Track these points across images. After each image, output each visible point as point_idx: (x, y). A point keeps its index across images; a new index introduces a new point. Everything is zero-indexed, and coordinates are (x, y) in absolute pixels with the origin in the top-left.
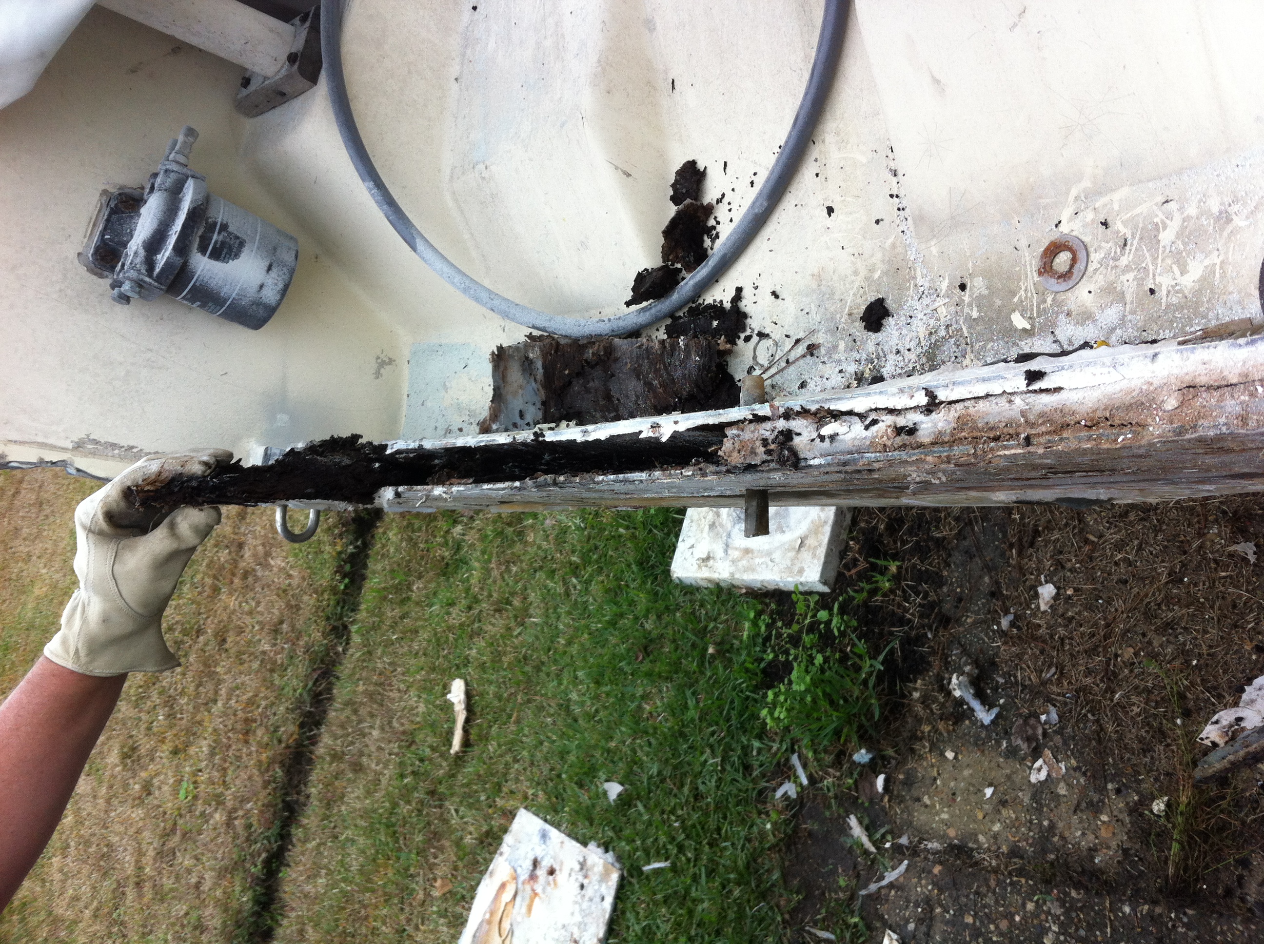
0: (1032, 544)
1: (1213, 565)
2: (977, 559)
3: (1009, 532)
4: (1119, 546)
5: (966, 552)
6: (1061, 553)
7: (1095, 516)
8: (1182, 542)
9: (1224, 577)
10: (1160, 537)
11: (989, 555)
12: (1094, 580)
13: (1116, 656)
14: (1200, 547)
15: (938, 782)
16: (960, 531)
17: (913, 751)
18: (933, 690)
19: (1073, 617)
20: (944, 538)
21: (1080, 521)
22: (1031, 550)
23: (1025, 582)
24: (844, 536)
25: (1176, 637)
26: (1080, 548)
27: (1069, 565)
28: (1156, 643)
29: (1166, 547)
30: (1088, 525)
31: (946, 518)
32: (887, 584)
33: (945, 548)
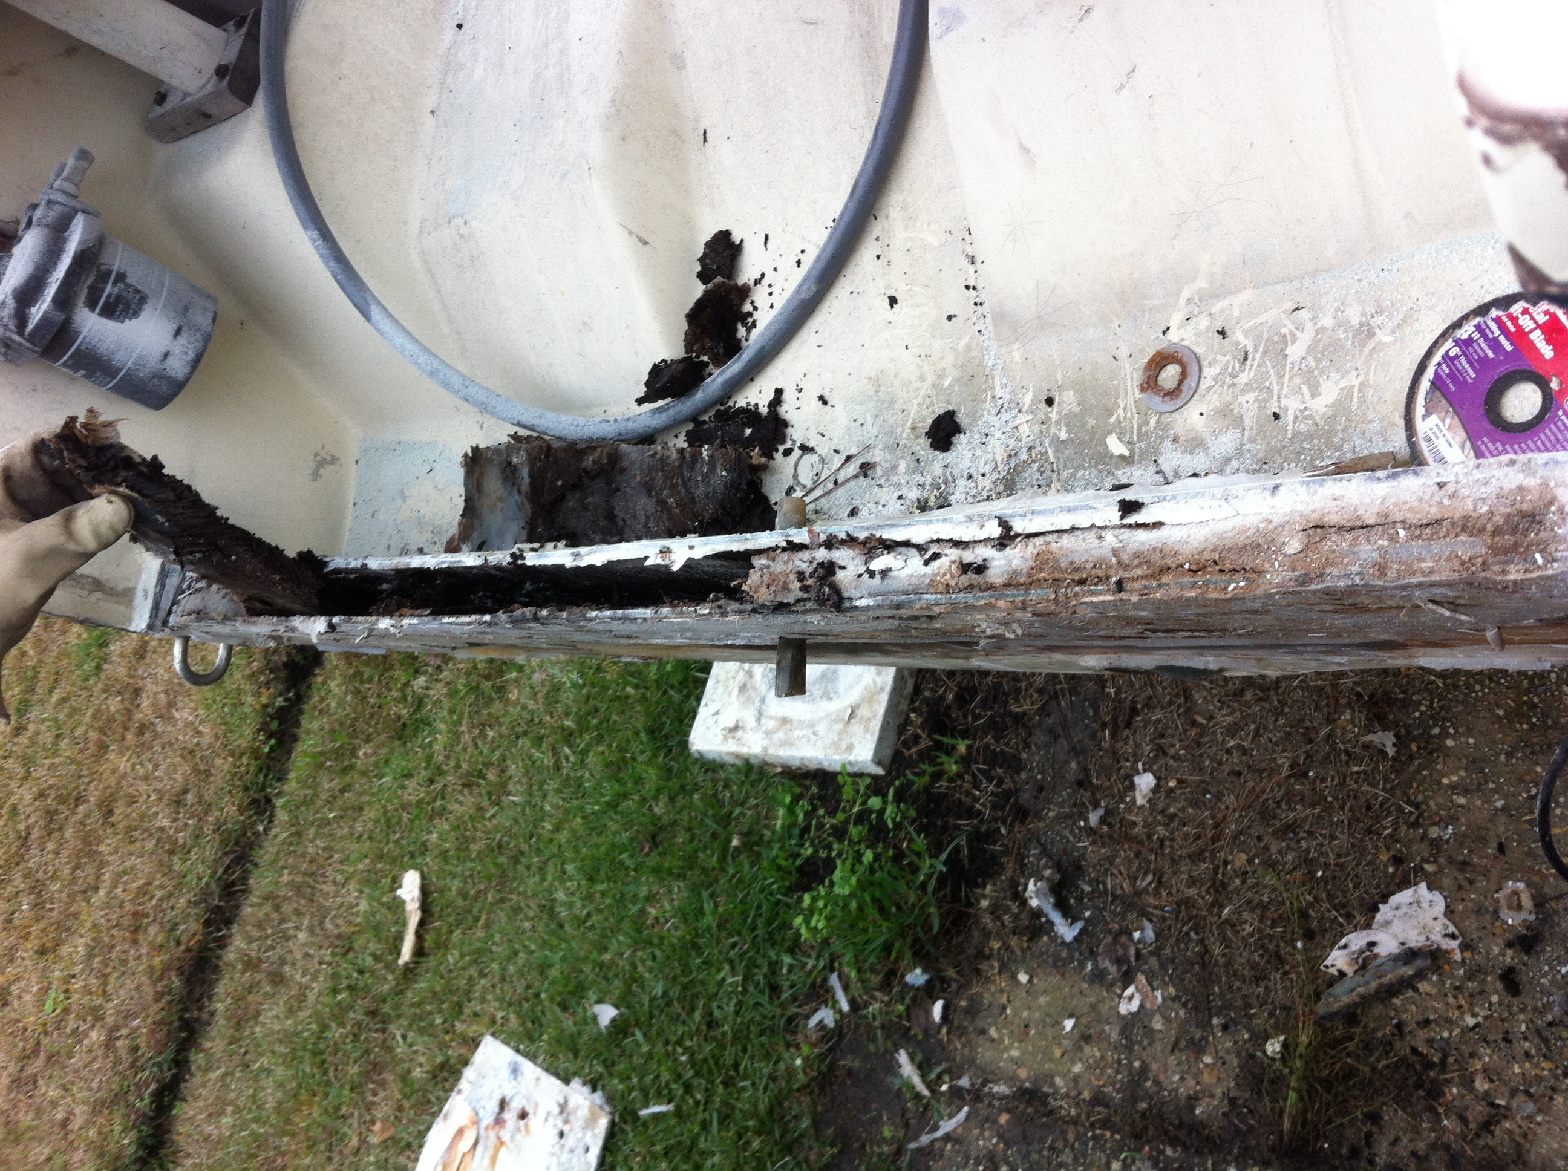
0: (1128, 725)
1: (1344, 758)
2: (1062, 740)
3: (1103, 709)
4: (1232, 731)
5: (1050, 731)
6: (1162, 736)
7: (1205, 693)
8: (1307, 728)
9: (1358, 773)
10: (1281, 722)
11: (1077, 735)
12: (1201, 770)
13: (1226, 863)
14: (1329, 736)
15: (1008, 1011)
16: (1043, 706)
17: (978, 972)
18: (1005, 898)
19: (1175, 815)
20: (1024, 714)
21: (1186, 699)
22: (1126, 732)
23: (1119, 769)
24: (904, 707)
25: (1298, 842)
26: (1185, 731)
27: (1172, 751)
28: (1274, 849)
29: (1289, 733)
30: (1196, 704)
31: (1027, 689)
32: (954, 767)
33: (1024, 726)
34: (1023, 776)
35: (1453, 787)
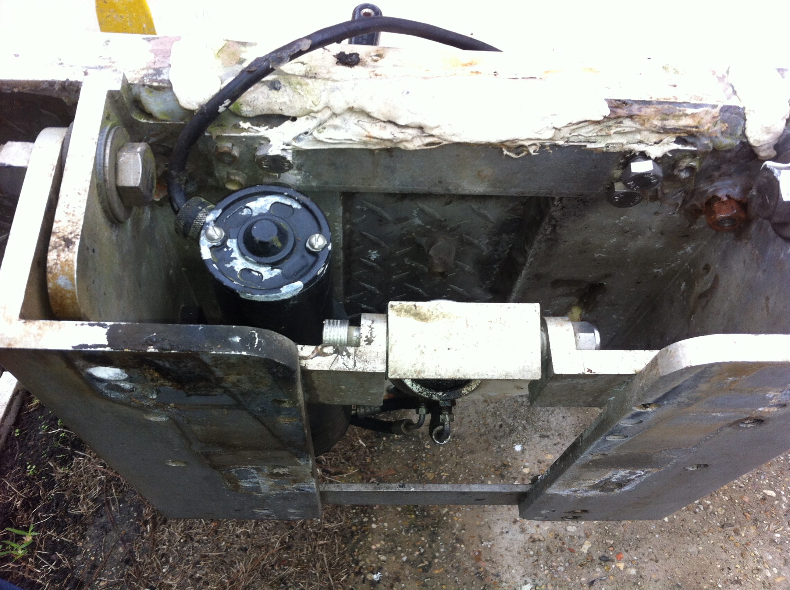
34: (79, 558)
35: (378, 550)
